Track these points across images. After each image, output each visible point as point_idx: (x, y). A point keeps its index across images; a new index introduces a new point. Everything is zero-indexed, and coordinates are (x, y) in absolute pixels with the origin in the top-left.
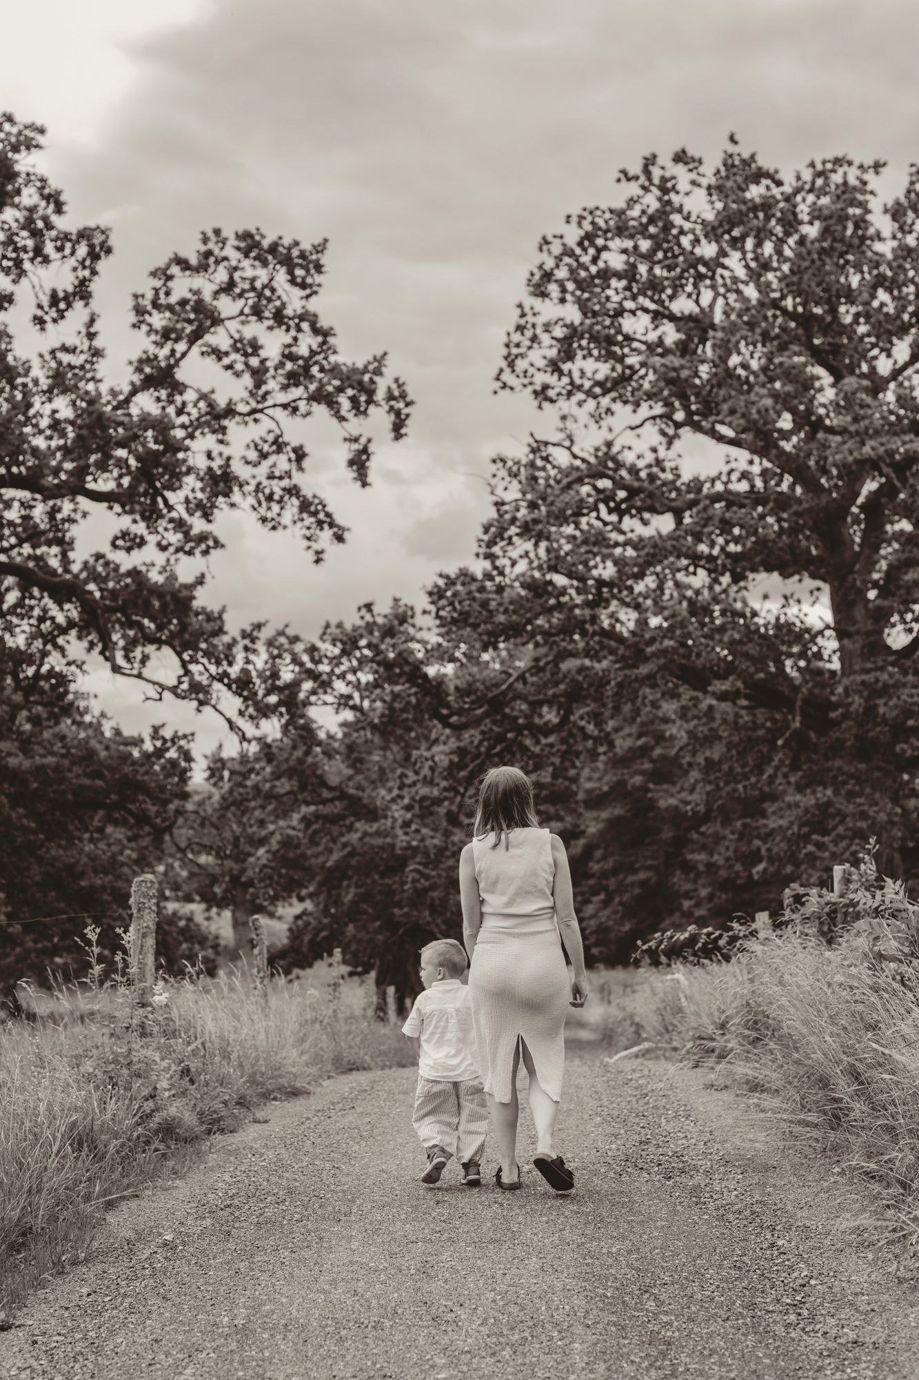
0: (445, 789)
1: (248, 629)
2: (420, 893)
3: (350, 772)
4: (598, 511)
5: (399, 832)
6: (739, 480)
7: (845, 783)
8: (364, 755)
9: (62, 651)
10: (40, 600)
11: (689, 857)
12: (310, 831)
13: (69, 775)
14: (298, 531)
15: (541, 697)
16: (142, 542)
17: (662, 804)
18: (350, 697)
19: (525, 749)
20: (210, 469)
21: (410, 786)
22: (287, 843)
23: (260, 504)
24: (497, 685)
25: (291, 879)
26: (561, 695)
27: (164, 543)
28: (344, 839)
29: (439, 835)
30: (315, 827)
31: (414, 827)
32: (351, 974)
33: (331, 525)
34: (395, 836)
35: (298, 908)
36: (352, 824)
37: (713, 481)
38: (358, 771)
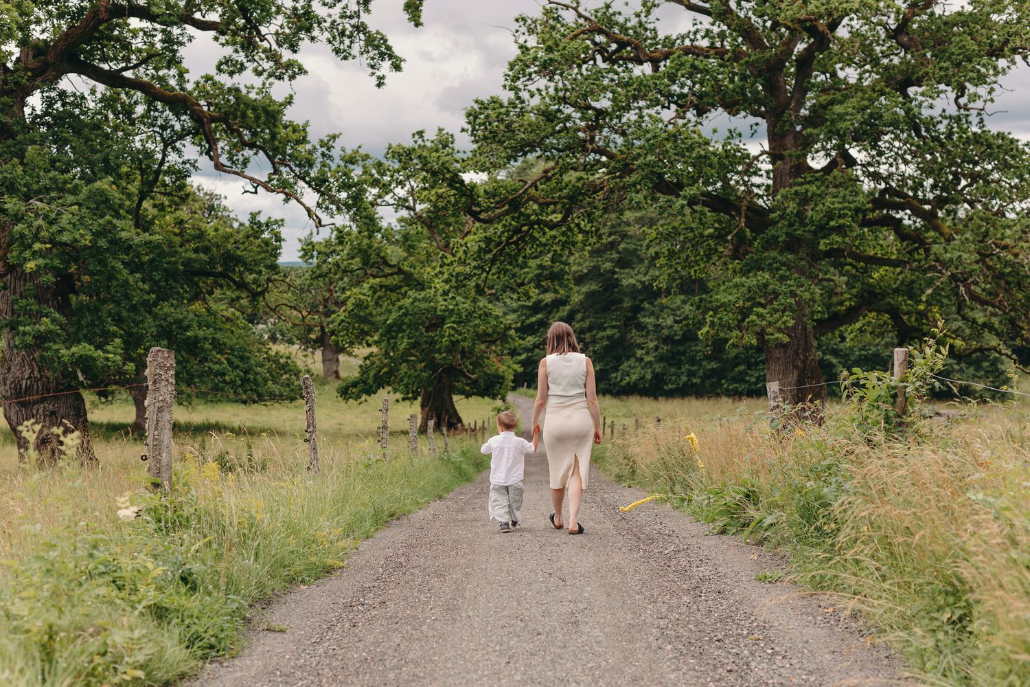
0: (475, 267)
1: (326, 139)
2: (454, 344)
3: (405, 255)
4: (595, 60)
5: (440, 299)
6: (703, 38)
7: (778, 269)
8: (416, 243)
9: (179, 152)
10: (162, 112)
11: (642, 320)
12: (376, 297)
13: (180, 250)
14: (365, 60)
15: (549, 200)
16: (242, 68)
17: (625, 282)
18: (406, 200)
19: (534, 239)
20: (295, 9)
21: (448, 265)
22: (359, 305)
23: (334, 38)
24: (516, 190)
25: (362, 330)
26: (565, 198)
27: (260, 69)
28: (400, 304)
29: (468, 302)
30: (379, 294)
31: (451, 295)
32: (404, 399)
33: (391, 57)
34: (437, 302)
35: (366, 351)
36: (406, 292)
37: (683, 38)
38: (411, 255)
